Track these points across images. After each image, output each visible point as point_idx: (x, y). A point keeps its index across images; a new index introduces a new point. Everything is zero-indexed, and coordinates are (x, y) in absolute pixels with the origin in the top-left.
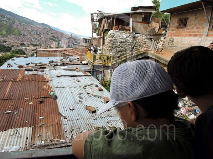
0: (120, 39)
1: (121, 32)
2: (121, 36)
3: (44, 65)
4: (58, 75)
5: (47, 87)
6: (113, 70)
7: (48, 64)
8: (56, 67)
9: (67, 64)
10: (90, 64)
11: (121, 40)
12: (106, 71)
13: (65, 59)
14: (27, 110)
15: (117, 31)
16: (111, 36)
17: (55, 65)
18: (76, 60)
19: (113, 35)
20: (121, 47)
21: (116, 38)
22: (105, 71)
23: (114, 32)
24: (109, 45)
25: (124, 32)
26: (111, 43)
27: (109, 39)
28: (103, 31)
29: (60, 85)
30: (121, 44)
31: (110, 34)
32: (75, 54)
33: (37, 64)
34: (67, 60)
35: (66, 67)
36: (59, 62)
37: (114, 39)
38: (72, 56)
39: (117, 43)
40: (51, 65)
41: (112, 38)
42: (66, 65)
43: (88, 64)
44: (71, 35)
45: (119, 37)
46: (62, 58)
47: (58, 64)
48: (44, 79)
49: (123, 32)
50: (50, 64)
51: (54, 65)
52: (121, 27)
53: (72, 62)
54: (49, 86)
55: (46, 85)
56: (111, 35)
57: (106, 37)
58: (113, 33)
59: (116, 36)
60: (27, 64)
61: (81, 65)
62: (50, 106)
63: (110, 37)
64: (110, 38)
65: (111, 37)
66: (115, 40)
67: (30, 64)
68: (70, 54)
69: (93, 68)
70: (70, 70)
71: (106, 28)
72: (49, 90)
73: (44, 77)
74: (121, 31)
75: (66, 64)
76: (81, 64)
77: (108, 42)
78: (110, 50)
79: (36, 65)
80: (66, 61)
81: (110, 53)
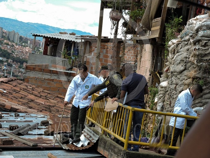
16: (198, 38)
18: (37, 127)
19: (209, 32)
26: (200, 68)
31: (197, 31)
41: (206, 45)
53: (27, 137)
56: (201, 33)
57: (174, 41)
58: (209, 27)
63: (195, 43)
64: (197, 47)
65: (199, 41)
71: (172, 4)
81: (194, 105)
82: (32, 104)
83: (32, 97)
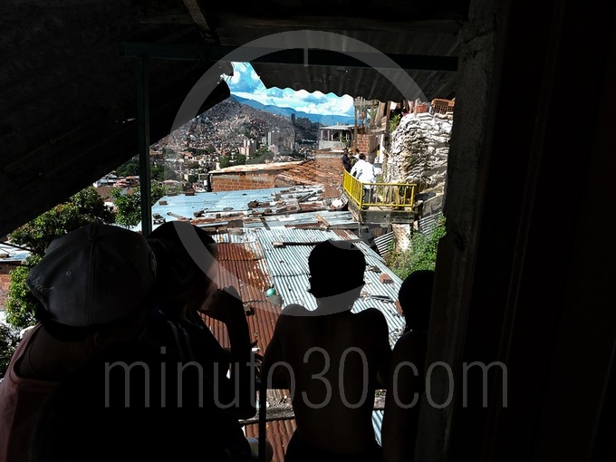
0: (434, 137)
1: (437, 117)
2: (437, 127)
3: (238, 215)
4: (278, 244)
5: (254, 275)
6: (416, 223)
7: (246, 213)
8: (267, 218)
9: (293, 211)
10: (354, 208)
11: (436, 138)
12: (398, 226)
13: (286, 196)
14: (221, 332)
15: (425, 114)
16: (408, 130)
17: (263, 214)
18: (314, 195)
19: (414, 125)
20: (437, 159)
21: (424, 135)
22: (394, 225)
23: (416, 119)
24: (404, 154)
25: (444, 116)
26: (410, 150)
27: (404, 136)
28: (385, 114)
29: (285, 269)
30: (437, 150)
31: (407, 125)
32: (310, 179)
33: (222, 214)
34: (292, 197)
35: (292, 217)
36: (272, 204)
37: (419, 136)
38: (303, 184)
39: (427, 147)
40: (255, 215)
41: (413, 134)
42: (290, 213)
43: (349, 208)
44: (293, 116)
45: (431, 132)
46: (278, 191)
47: (271, 211)
48: (247, 254)
49: (441, 115)
50: (250, 212)
51: (261, 213)
52: (436, 102)
53: (306, 203)
54: (259, 271)
55: (253, 270)
56: (409, 126)
57: (395, 132)
58: (414, 122)
59: (422, 127)
60: (199, 215)
61: (330, 211)
62: (269, 322)
63: (406, 134)
64: (407, 136)
65: (408, 132)
66: (420, 139)
67: (203, 212)
68: (299, 180)
69: (364, 219)
70: (304, 227)
72: (261, 283)
73: (245, 250)
74: (436, 114)
75: (292, 209)
76: (329, 208)
77: (401, 146)
78: (407, 169)
79: (218, 216)
80: (291, 200)
81: (408, 175)
82: (316, 178)
83: (317, 173)
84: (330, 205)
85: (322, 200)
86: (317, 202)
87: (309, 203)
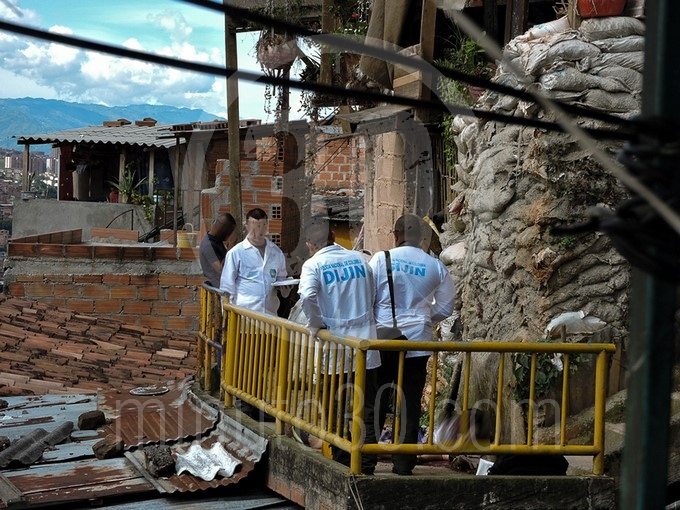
15: (619, 22)
19: (573, 75)
23: (578, 45)
26: (559, 189)
31: (538, 74)
56: (549, 80)
58: (571, 59)
59: (609, 83)
78: (552, 279)
81: (556, 308)
82: (42, 364)
83: (40, 341)
84: (169, 470)
85: (117, 453)
86: (98, 464)
87: (57, 471)
